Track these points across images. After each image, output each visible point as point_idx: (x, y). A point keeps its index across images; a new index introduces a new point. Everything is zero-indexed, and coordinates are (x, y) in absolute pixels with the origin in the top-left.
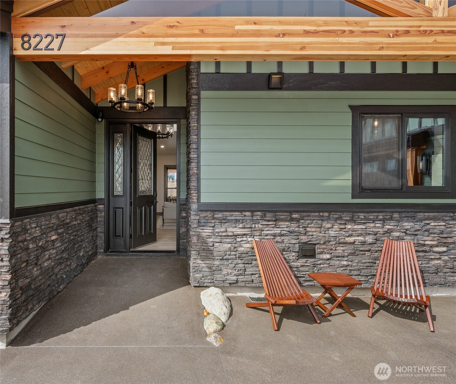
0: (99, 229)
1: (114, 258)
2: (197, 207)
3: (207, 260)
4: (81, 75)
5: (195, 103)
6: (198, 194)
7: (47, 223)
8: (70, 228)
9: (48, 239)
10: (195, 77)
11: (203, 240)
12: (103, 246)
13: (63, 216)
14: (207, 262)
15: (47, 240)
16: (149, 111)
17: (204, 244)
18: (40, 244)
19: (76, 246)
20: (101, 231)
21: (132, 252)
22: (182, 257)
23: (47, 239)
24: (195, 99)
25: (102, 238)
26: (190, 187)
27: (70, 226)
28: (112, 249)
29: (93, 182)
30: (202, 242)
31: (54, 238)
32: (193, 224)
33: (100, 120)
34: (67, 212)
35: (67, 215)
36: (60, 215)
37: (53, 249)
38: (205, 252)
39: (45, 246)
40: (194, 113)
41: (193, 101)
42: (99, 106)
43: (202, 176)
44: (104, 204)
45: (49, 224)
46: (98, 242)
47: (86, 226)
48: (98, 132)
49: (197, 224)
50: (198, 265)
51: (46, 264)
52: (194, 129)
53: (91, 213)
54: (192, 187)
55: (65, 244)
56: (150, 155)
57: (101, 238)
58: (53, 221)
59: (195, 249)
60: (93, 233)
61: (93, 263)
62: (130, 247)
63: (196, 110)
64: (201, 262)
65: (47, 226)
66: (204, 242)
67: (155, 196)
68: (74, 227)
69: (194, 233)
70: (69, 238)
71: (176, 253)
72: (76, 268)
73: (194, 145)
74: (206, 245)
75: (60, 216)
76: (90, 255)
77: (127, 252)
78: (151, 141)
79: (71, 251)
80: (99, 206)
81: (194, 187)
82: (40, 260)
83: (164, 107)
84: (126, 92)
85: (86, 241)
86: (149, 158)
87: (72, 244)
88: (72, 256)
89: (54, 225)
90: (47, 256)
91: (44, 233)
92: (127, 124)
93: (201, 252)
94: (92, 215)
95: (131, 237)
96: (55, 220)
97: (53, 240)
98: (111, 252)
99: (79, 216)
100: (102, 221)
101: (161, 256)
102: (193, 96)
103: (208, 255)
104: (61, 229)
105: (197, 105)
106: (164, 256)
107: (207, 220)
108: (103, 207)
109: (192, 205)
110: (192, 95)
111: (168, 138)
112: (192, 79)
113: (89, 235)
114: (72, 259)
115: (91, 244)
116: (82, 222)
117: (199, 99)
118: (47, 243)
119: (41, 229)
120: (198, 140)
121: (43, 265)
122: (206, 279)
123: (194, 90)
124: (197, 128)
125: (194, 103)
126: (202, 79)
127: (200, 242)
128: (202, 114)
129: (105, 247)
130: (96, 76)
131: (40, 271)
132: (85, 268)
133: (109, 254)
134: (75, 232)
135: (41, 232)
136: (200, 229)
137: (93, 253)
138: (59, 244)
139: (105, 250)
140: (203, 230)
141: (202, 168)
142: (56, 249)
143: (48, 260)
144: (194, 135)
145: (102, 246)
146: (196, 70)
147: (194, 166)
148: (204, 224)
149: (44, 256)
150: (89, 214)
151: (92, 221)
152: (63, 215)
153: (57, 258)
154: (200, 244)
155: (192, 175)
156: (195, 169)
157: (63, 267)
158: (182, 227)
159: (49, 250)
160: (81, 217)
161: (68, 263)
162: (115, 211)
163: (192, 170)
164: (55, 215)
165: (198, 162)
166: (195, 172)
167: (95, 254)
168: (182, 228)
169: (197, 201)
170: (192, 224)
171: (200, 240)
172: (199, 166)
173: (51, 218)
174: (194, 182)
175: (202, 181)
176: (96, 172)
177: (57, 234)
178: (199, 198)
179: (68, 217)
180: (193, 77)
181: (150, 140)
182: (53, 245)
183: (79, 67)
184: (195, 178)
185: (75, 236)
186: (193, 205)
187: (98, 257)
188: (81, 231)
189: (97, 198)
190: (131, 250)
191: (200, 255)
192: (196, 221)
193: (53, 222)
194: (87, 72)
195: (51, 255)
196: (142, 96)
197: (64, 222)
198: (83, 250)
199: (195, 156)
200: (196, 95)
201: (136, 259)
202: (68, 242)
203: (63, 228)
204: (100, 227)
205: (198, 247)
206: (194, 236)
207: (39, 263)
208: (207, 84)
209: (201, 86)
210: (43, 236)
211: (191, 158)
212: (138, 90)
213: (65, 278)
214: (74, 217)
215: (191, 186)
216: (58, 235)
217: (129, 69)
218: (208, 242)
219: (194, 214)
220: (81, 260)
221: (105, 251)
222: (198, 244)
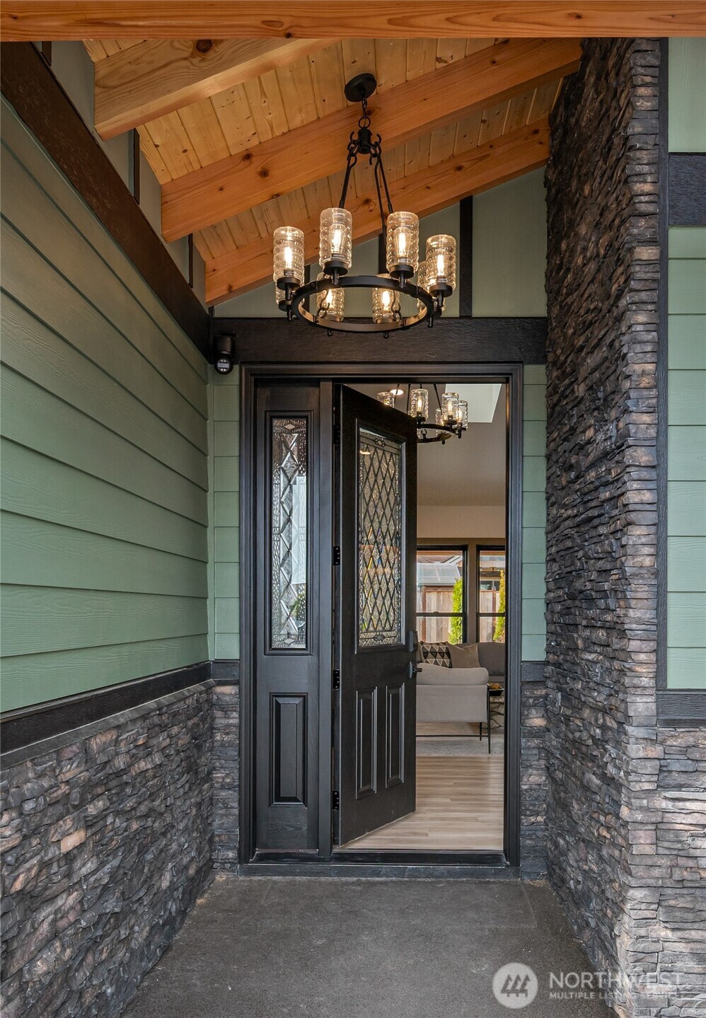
0: (218, 775)
1: (275, 883)
2: (654, 706)
3: (696, 926)
4: (162, 183)
5: (649, 276)
6: (657, 655)
7: (45, 783)
8: (128, 790)
9: (50, 855)
10: (646, 169)
11: (679, 846)
12: (234, 838)
13: (105, 743)
14: (694, 935)
15: (46, 858)
16: (425, 324)
17: (682, 861)
18: (18, 886)
19: (149, 857)
20: (228, 780)
21: (342, 858)
22: (527, 881)
23: (46, 854)
24: (649, 263)
25: (232, 808)
26: (626, 626)
27: (127, 783)
28: (265, 847)
29: (198, 598)
30: (675, 852)
31: (70, 843)
32: (638, 779)
33: (224, 365)
34: (118, 727)
35: (118, 736)
36: (95, 744)
37: (69, 890)
38: (685, 891)
39: (36, 887)
40: (641, 318)
41: (637, 268)
42: (217, 314)
43: (674, 581)
44: (237, 683)
45: (51, 787)
46: (217, 823)
47: (179, 769)
48: (214, 413)
49: (655, 778)
50: (659, 946)
51: (41, 967)
52: (642, 386)
53: (195, 720)
54: (634, 626)
55: (110, 858)
56: (396, 498)
57: (227, 807)
58: (71, 771)
59: (643, 881)
60: (200, 792)
61: (201, 906)
62: (334, 842)
63: (650, 307)
64: (669, 934)
65: (45, 800)
66: (681, 853)
67: (411, 650)
68: (140, 782)
69: (639, 817)
70: (126, 830)
71: (507, 866)
72: (148, 941)
73: (641, 451)
74: (691, 863)
75: (95, 747)
76: (193, 879)
77: (322, 860)
78: (400, 450)
79: (131, 880)
80: (219, 689)
81: (643, 627)
82: (18, 954)
83: (461, 317)
84: (347, 240)
85: (181, 826)
86: (392, 511)
87: (136, 849)
88: (135, 899)
89: (71, 789)
90: (45, 926)
91: (35, 832)
92: (322, 383)
93: (669, 891)
94: (197, 725)
95: (334, 803)
96: (77, 766)
97: (68, 853)
98: (262, 858)
99: (157, 735)
100: (230, 744)
101: (450, 874)
102: (638, 250)
103: (698, 907)
104: (96, 802)
105: (654, 285)
106: (464, 874)
107: (693, 760)
108: (235, 694)
109: (633, 698)
110: (634, 244)
111: (443, 443)
112: (635, 179)
113: (188, 803)
114: (135, 912)
115: (194, 835)
116: (168, 756)
117: (662, 262)
118: (44, 871)
119: (21, 814)
120: (657, 433)
121: (29, 970)
122: (692, 1002)
123: (642, 222)
124: (653, 382)
125: (644, 276)
126: (676, 176)
127: (667, 852)
128: (673, 322)
129: (240, 842)
130: (221, 189)
131: (17, 1002)
132: (176, 932)
133: (257, 868)
134: (146, 803)
135: (21, 830)
136: (665, 798)
137: (201, 868)
138: (89, 865)
139: (242, 850)
140: (680, 804)
141: (674, 548)
142: (77, 886)
143: (48, 942)
144: (644, 409)
145: (229, 838)
146: (651, 140)
147: (643, 540)
148: (682, 779)
149: (35, 930)
150: (190, 723)
151: (199, 747)
152: (104, 739)
153: (84, 923)
154: (665, 862)
155: (635, 575)
156: (647, 550)
157: (104, 956)
158: (531, 766)
159: (52, 899)
160: (164, 740)
161: (122, 932)
162: (278, 705)
163: (634, 556)
164: (74, 748)
165: (660, 526)
166: (648, 561)
167: (207, 869)
168: (530, 771)
169: (652, 683)
170: (631, 778)
171: (666, 844)
172: (661, 541)
173: (59, 762)
174: (640, 603)
175: (671, 599)
176: (207, 563)
177: (82, 823)
178: (660, 673)
179: (122, 744)
180: (638, 168)
181: (394, 445)
182: (68, 875)
183: (157, 146)
184: (646, 588)
185: (146, 816)
186: (638, 699)
187: (218, 878)
188: (163, 794)
189: (210, 659)
190: (337, 849)
191: (664, 904)
192: (651, 767)
193: (68, 776)
194: (185, 172)
195: (62, 918)
196: (412, 256)
197: (108, 770)
198: (170, 865)
199: (648, 496)
200: (652, 242)
201: (359, 888)
202: (123, 848)
203: (103, 793)
204: (222, 767)
205: (656, 872)
206: (640, 827)
207: (13, 970)
208: (696, 200)
209: (672, 207)
210: (30, 844)
211: (631, 507)
212: (398, 233)
213: (113, 995)
214: (141, 742)
215: (627, 621)
216: (88, 827)
217: (353, 159)
218: (698, 853)
219: (641, 735)
220: (166, 903)
221: (243, 857)
222: (656, 859)
